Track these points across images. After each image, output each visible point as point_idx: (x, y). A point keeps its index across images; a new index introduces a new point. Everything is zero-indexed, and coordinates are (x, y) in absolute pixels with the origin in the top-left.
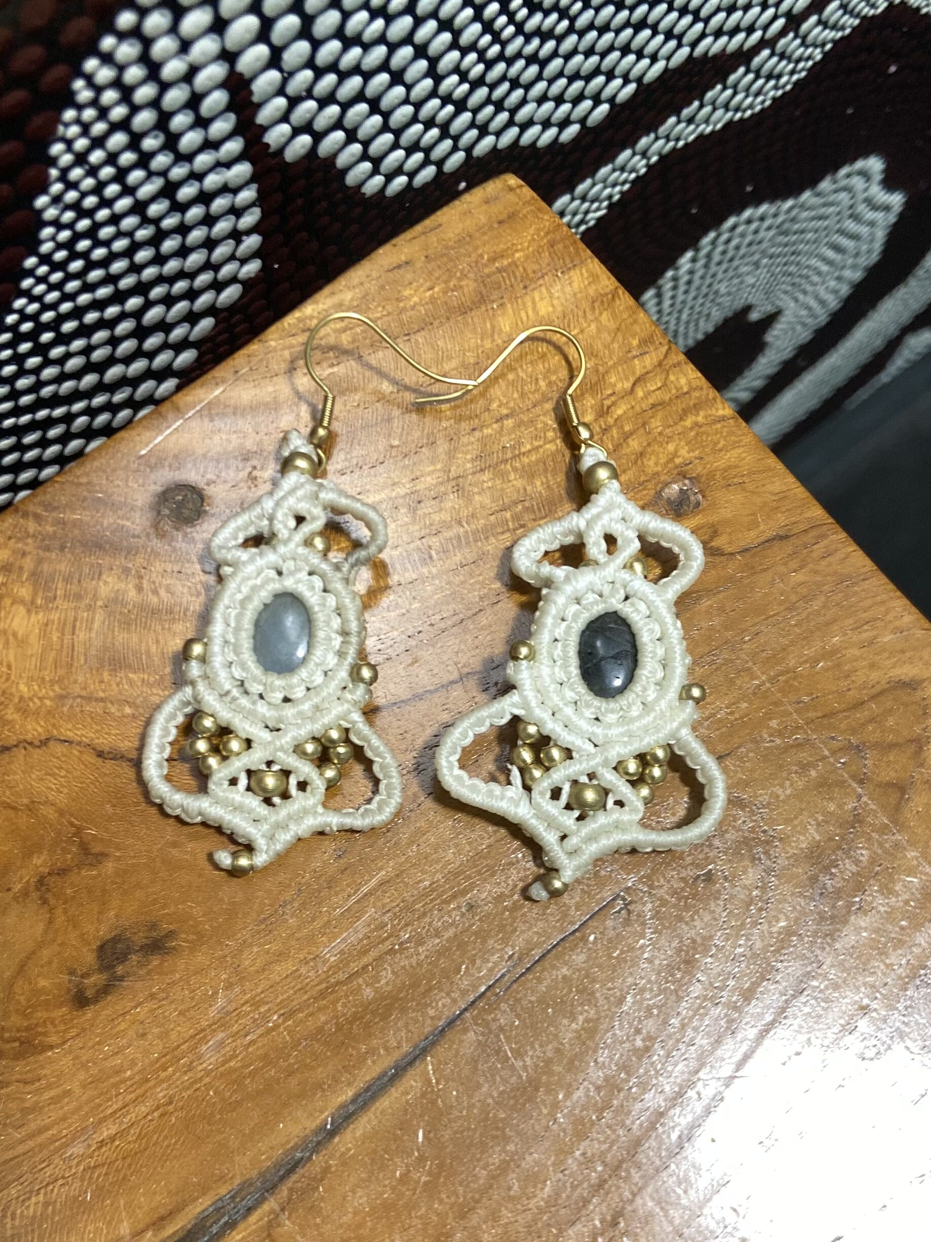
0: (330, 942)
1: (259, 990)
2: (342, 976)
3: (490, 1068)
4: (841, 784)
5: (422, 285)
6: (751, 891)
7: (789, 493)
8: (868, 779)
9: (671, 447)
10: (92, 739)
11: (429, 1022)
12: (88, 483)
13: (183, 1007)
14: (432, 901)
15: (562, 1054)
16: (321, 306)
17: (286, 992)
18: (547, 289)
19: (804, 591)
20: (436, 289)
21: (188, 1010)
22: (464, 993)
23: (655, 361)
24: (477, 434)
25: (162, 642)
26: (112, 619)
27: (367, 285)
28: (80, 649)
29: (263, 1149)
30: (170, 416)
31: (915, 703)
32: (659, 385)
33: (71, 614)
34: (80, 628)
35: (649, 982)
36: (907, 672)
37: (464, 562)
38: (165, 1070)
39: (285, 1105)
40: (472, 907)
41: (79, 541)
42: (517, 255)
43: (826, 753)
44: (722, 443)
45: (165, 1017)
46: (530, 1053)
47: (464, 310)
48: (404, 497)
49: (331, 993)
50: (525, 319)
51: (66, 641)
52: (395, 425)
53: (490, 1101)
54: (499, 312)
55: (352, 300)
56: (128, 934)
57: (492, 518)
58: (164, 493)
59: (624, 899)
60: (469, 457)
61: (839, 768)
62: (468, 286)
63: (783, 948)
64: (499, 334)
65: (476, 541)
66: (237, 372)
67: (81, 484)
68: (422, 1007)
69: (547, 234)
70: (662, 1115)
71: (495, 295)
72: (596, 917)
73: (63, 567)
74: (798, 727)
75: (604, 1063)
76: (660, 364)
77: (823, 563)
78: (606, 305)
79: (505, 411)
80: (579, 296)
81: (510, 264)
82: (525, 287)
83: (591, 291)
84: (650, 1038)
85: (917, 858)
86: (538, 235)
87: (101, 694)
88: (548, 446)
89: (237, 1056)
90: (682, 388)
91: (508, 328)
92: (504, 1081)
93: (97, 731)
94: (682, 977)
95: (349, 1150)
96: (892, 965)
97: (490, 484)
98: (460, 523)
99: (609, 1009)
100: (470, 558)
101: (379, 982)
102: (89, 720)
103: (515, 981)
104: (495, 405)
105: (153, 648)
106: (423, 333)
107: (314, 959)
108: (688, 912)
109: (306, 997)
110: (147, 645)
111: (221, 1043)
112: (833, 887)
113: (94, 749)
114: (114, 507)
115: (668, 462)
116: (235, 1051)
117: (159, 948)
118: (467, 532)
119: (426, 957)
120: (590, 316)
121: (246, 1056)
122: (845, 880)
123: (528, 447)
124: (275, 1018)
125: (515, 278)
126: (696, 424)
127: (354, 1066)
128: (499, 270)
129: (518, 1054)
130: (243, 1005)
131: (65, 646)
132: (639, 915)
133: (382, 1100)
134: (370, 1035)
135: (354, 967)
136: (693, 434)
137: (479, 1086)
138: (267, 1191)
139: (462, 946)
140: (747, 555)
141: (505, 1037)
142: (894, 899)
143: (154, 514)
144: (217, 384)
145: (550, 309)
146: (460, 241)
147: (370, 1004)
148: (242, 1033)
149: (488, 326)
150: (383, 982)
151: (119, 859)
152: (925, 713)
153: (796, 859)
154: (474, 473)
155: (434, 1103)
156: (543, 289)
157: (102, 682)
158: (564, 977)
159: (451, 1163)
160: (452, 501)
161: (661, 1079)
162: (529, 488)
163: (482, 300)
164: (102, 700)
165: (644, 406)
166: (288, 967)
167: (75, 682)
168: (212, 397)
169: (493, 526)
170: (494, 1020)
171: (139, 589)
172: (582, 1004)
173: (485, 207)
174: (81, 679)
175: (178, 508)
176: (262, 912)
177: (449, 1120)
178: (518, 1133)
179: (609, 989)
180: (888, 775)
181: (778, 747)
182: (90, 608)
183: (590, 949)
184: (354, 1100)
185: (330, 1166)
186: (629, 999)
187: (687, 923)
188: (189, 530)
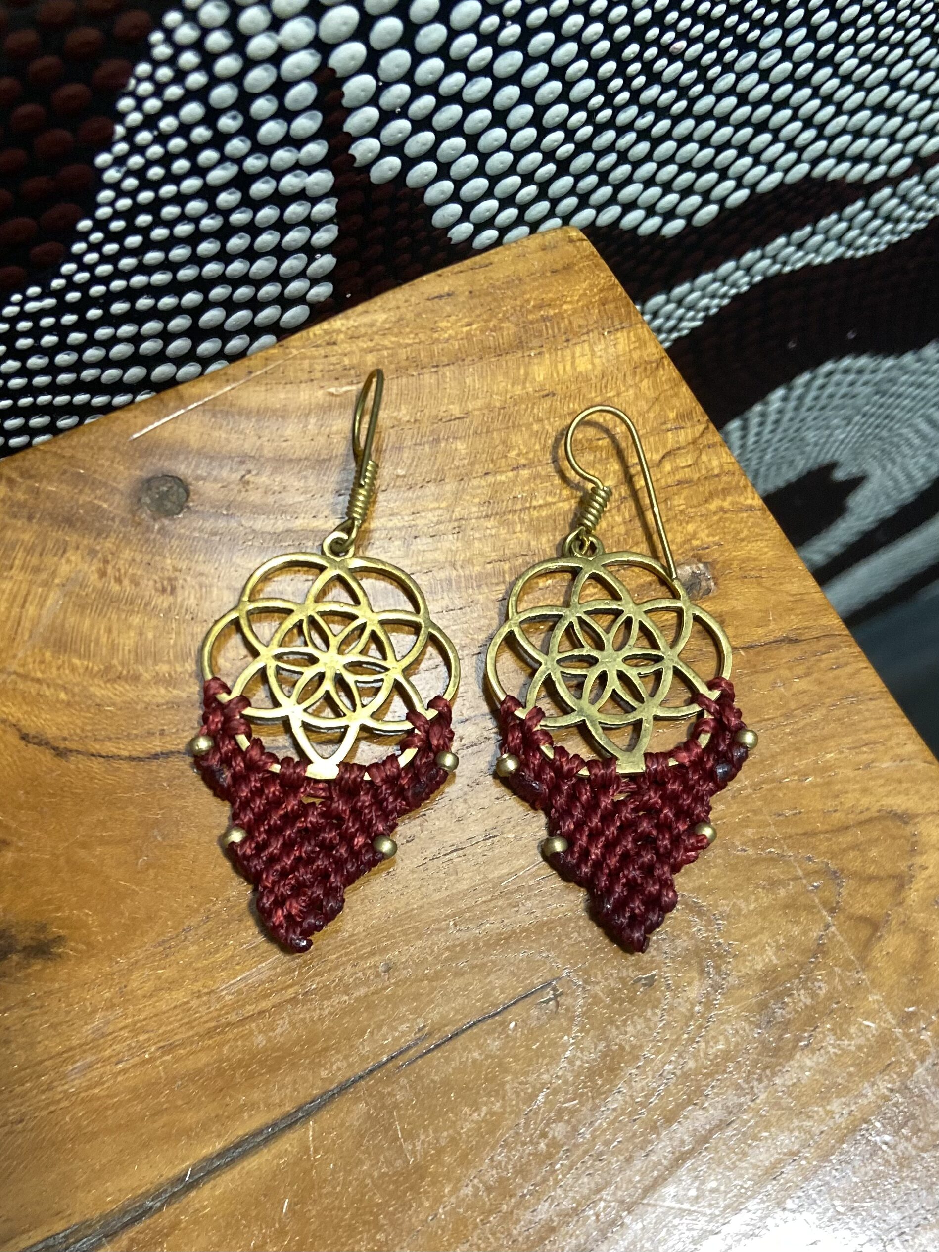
0: (229, 978)
1: (142, 1017)
2: (233, 1017)
3: (375, 1146)
4: (810, 908)
5: (459, 320)
6: (693, 1005)
7: (806, 597)
8: (839, 909)
9: (690, 528)
10: (19, 720)
11: (319, 1083)
12: (72, 457)
13: (55, 1020)
14: (347, 954)
15: (457, 1144)
16: (351, 323)
17: (170, 1023)
18: (590, 346)
19: (806, 700)
20: (475, 326)
21: (61, 1024)
22: (364, 1058)
23: (690, 438)
24: (490, 479)
25: (115, 633)
26: (67, 599)
27: (403, 310)
28: (26, 624)
29: (110, 1190)
30: (172, 404)
31: (905, 838)
32: (689, 463)
33: (24, 586)
34: (31, 603)
35: (566, 1082)
36: (899, 803)
37: (451, 607)
38: (23, 1085)
39: (145, 1146)
40: (390, 968)
41: (50, 515)
42: (565, 307)
43: (800, 873)
44: (745, 532)
45: (33, 1027)
46: (422, 1137)
47: (500, 352)
48: (400, 529)
49: (219, 1034)
50: (561, 372)
51: (13, 613)
52: (405, 455)
53: (368, 1181)
54: (536, 361)
55: (385, 321)
56: (14, 932)
57: (489, 566)
58: (149, 480)
59: (555, 989)
60: (477, 500)
61: (812, 891)
62: (508, 329)
63: (717, 1073)
64: (531, 383)
65: (467, 587)
66: (250, 373)
67: (64, 457)
68: (315, 1066)
69: (601, 291)
70: (553, 1230)
71: (535, 343)
72: (521, 1003)
73: (26, 537)
74: (774, 841)
75: (500, 1163)
76: (694, 442)
77: (831, 674)
78: (648, 372)
79: (523, 461)
80: (622, 359)
81: (555, 314)
82: (568, 341)
83: (636, 355)
84: (554, 1144)
85: (878, 1001)
86: (591, 291)
87: (39, 675)
88: (561, 504)
89: (103, 1083)
90: (712, 469)
91: (542, 378)
92: (389, 1163)
93: (26, 712)
94: (602, 1086)
95: (205, 1207)
96: (832, 1112)
97: (493, 532)
98: (453, 565)
99: (517, 1105)
100: (458, 603)
101: (273, 1030)
102: (20, 699)
103: (420, 1056)
104: (513, 454)
105: (104, 639)
106: (452, 367)
107: (209, 993)
108: (621, 1016)
109: (191, 1033)
110: (98, 632)
111: (90, 1066)
112: (782, 1016)
113: (19, 730)
114: (94, 484)
115: (685, 542)
116: (102, 1078)
117: (44, 953)
118: (459, 577)
119: (330, 1013)
120: (630, 381)
121: (113, 1085)
122: (797, 1011)
123: (541, 502)
124: (153, 1049)
125: (559, 329)
126: (722, 509)
127: (228, 1117)
128: (544, 319)
129: (410, 1136)
130: (121, 1029)
131: (12, 618)
132: (567, 1009)
133: (252, 1159)
134: (253, 1086)
135: (250, 1009)
136: (716, 518)
137: (360, 1162)
138: (106, 1236)
139: (370, 1007)
140: (752, 652)
141: (399, 1116)
142: (846, 1042)
143: (135, 500)
144: (227, 381)
145: (590, 367)
146: (509, 284)
147: (259, 1053)
148: (114, 1060)
149: (522, 372)
150: (279, 1031)
151: (20, 850)
152: (913, 850)
153: (746, 981)
154: (478, 518)
155: (307, 1172)
156: (586, 346)
157: (42, 662)
158: (475, 1061)
159: (312, 1243)
160: (450, 542)
161: (559, 1191)
162: (533, 543)
163: (520, 345)
164: (38, 681)
165: (670, 481)
166: (180, 996)
167: (15, 657)
168: (219, 393)
169: (488, 575)
170: (389, 1094)
171: (103, 574)
172: (489, 1095)
173: (541, 254)
174: (20, 655)
175: (161, 498)
176: (163, 934)
177: (320, 1195)
178: (392, 1223)
179: (521, 1083)
180: (862, 907)
181: (748, 858)
182: (46, 584)
183: (508, 1036)
184: (220, 1155)
185: (180, 1222)
186: (541, 1097)
187: (618, 1028)
188: (166, 522)
